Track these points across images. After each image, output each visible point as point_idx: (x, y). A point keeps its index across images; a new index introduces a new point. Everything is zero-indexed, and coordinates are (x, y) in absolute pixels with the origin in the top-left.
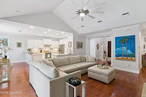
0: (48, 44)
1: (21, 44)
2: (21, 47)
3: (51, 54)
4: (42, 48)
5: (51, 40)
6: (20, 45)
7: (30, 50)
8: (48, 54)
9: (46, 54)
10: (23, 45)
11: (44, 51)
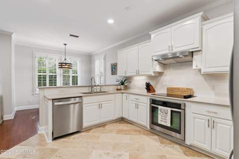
11: (168, 89)
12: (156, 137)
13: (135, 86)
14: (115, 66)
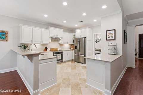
0: (57, 35)
1: (7, 33)
2: (7, 40)
3: (61, 53)
4: (48, 43)
5: (62, 30)
6: (4, 37)
7: (25, 47)
10: (10, 36)
14: (5, 33)
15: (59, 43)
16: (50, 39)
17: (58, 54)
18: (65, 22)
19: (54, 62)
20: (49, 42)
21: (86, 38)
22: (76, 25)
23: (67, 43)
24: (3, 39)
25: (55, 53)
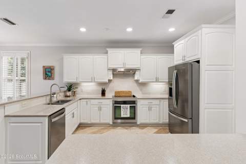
2: (53, 79)
3: (134, 102)
5: (138, 51)
6: (50, 74)
8: (125, 103)
9: (116, 102)
11: (116, 92)
12: (119, 127)
13: (82, 91)
14: (51, 69)
15: (137, 81)
16: (111, 73)
17: (122, 105)
18: (129, 30)
19: (39, 124)
20: (109, 80)
21: (198, 62)
22: (172, 30)
23: (155, 80)
24: (50, 77)
25: (115, 101)
